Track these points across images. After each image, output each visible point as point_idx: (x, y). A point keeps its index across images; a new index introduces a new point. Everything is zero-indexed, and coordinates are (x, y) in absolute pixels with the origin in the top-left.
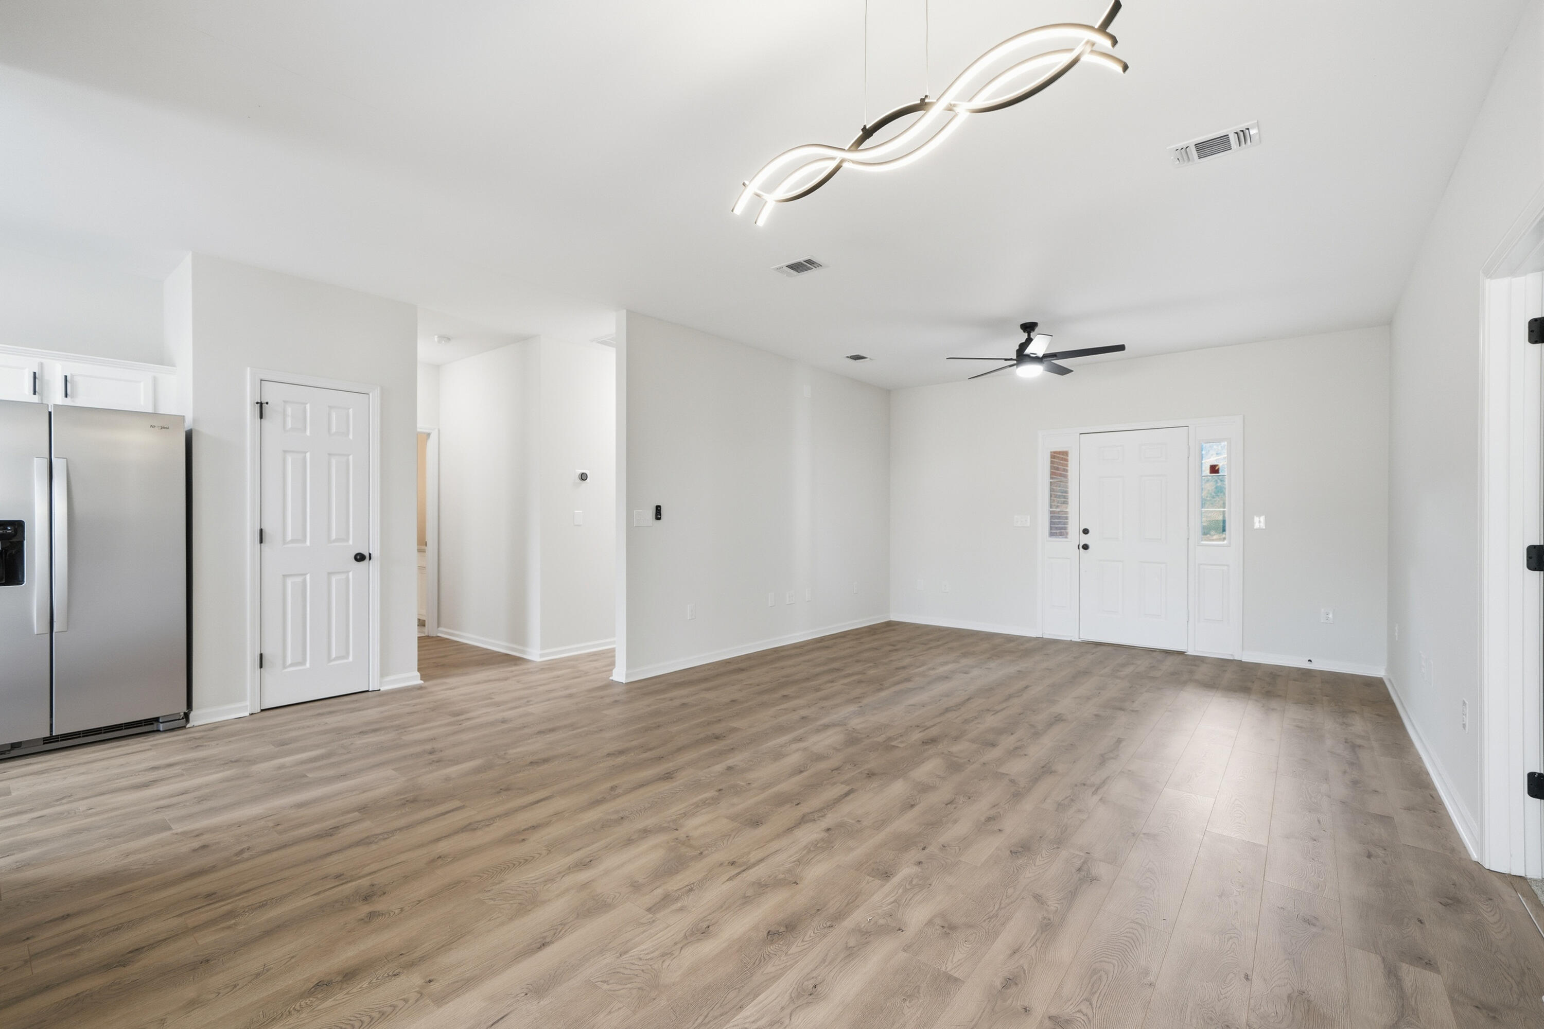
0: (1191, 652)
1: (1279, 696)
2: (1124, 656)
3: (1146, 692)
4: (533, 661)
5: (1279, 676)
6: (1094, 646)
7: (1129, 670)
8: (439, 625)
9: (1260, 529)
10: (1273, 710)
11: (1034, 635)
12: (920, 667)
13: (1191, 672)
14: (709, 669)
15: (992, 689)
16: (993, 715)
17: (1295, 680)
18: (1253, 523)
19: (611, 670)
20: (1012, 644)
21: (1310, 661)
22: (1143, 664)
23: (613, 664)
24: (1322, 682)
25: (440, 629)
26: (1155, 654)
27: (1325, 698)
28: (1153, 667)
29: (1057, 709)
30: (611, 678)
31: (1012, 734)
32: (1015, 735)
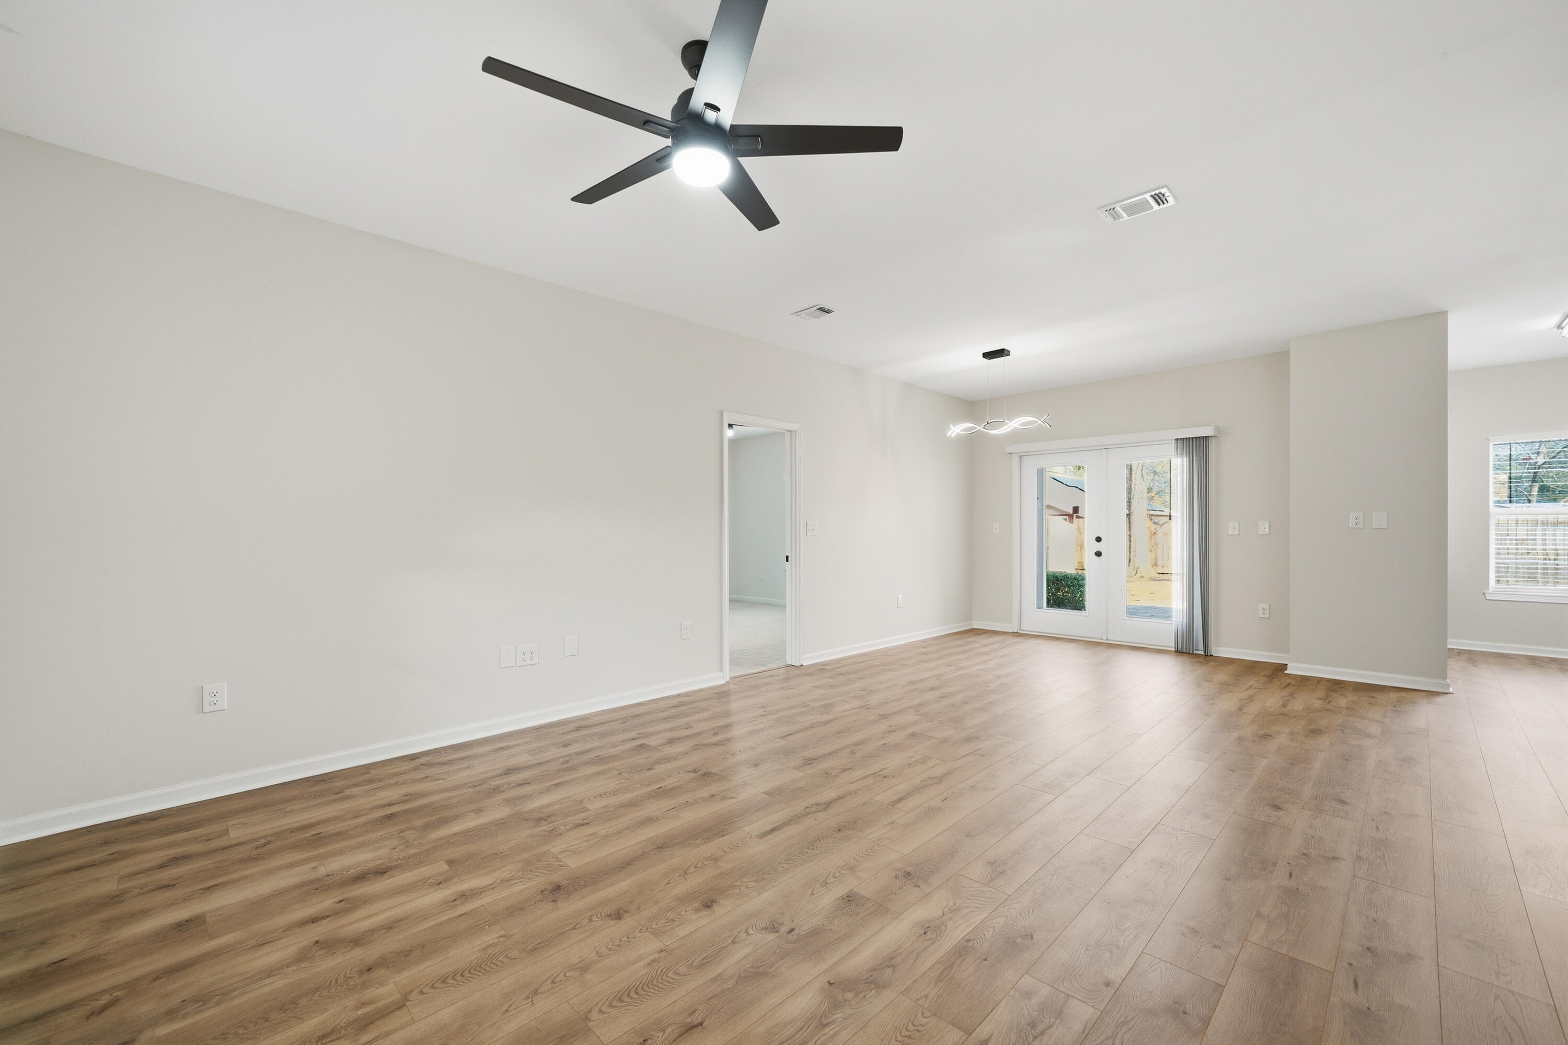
31: (885, 744)
32: (884, 743)
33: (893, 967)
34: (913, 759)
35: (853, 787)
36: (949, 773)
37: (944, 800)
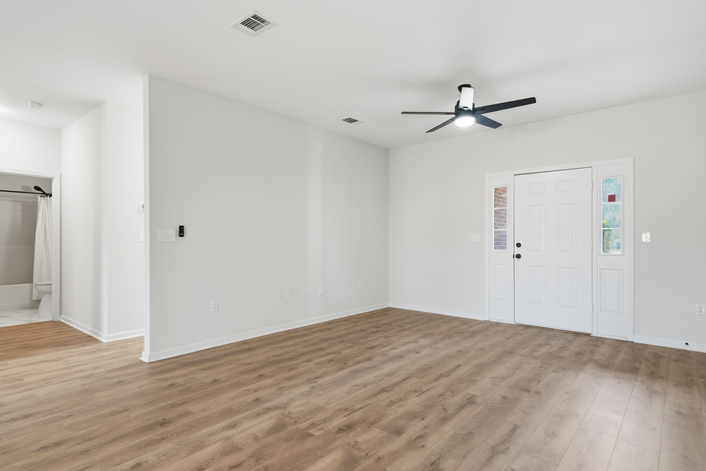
0: (594, 334)
1: (662, 377)
2: (544, 337)
3: (553, 372)
4: (103, 342)
5: (662, 357)
6: (524, 328)
7: (544, 350)
8: (61, 314)
9: (646, 243)
10: (656, 392)
11: (483, 319)
12: (387, 346)
13: (592, 353)
14: (225, 349)
15: (430, 368)
16: (417, 396)
17: (675, 361)
18: (641, 238)
19: (141, 352)
20: (465, 327)
21: (687, 344)
22: (556, 344)
23: (142, 349)
24: (697, 363)
25: (62, 316)
26: (568, 335)
27: (701, 380)
28: (563, 348)
29: (473, 390)
30: (141, 358)
31: (423, 419)
32: (424, 421)
33: (403, 344)
34: (399, 404)
35: (432, 385)
36: (375, 395)
37: (383, 379)
